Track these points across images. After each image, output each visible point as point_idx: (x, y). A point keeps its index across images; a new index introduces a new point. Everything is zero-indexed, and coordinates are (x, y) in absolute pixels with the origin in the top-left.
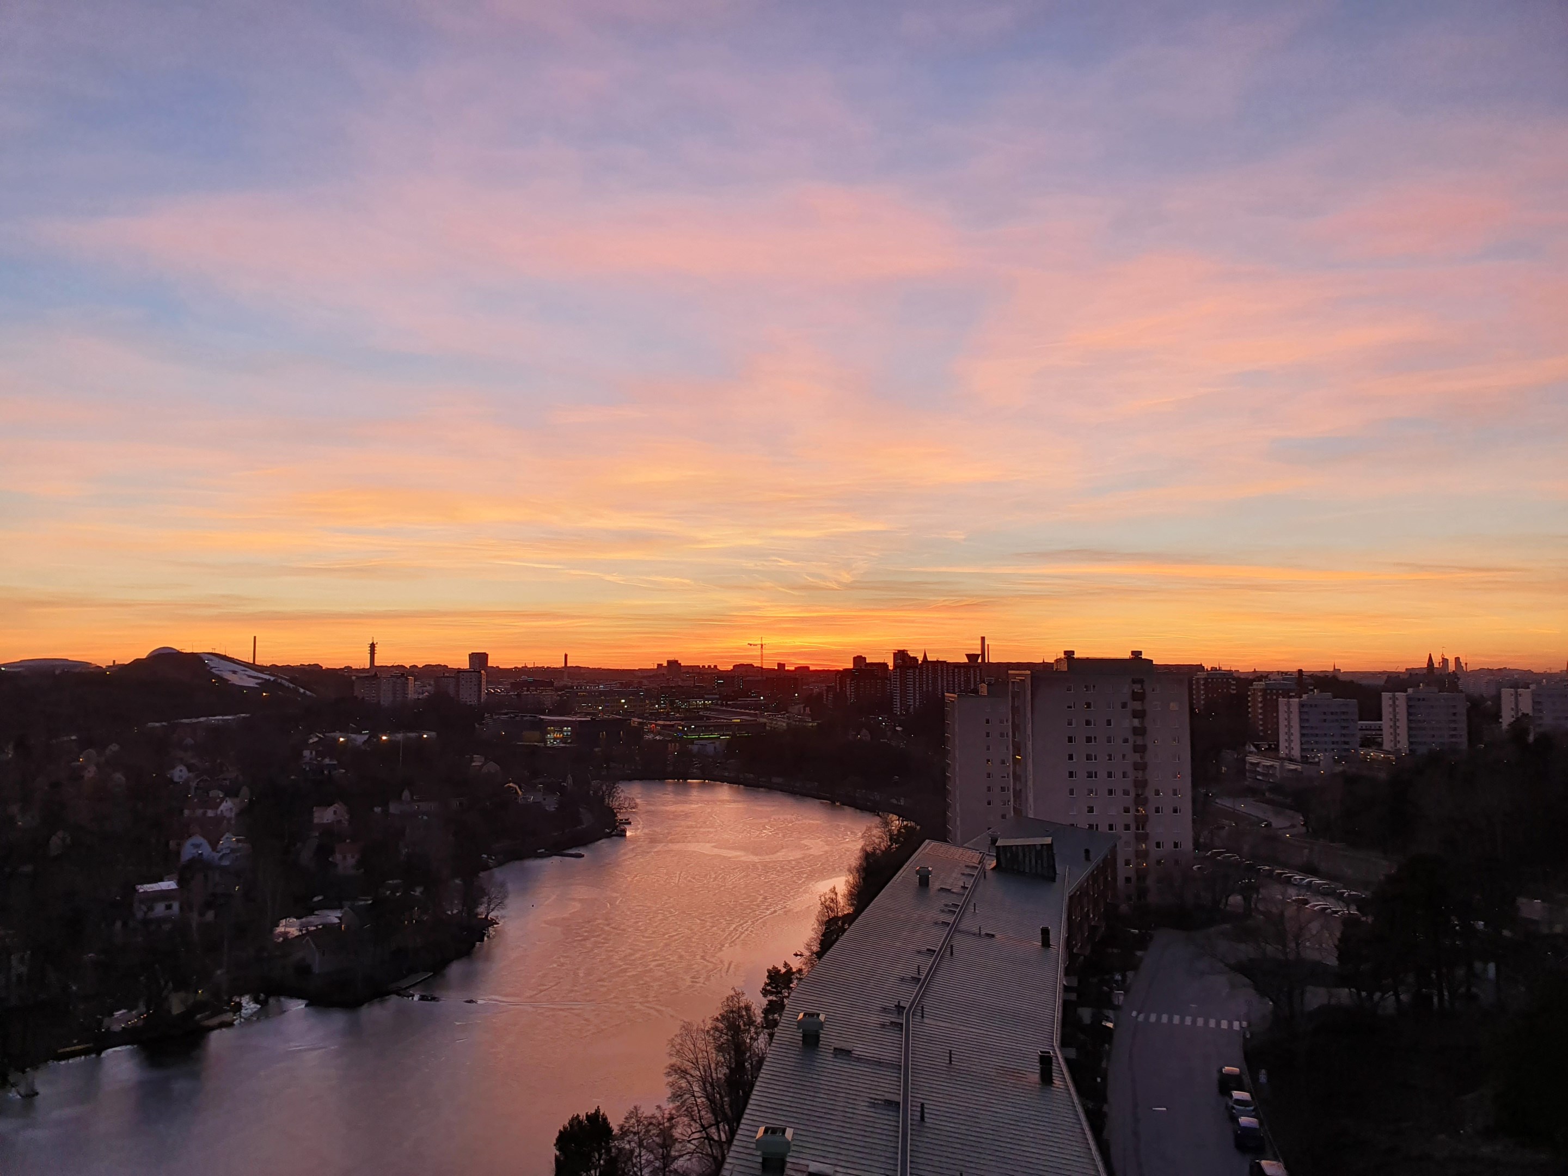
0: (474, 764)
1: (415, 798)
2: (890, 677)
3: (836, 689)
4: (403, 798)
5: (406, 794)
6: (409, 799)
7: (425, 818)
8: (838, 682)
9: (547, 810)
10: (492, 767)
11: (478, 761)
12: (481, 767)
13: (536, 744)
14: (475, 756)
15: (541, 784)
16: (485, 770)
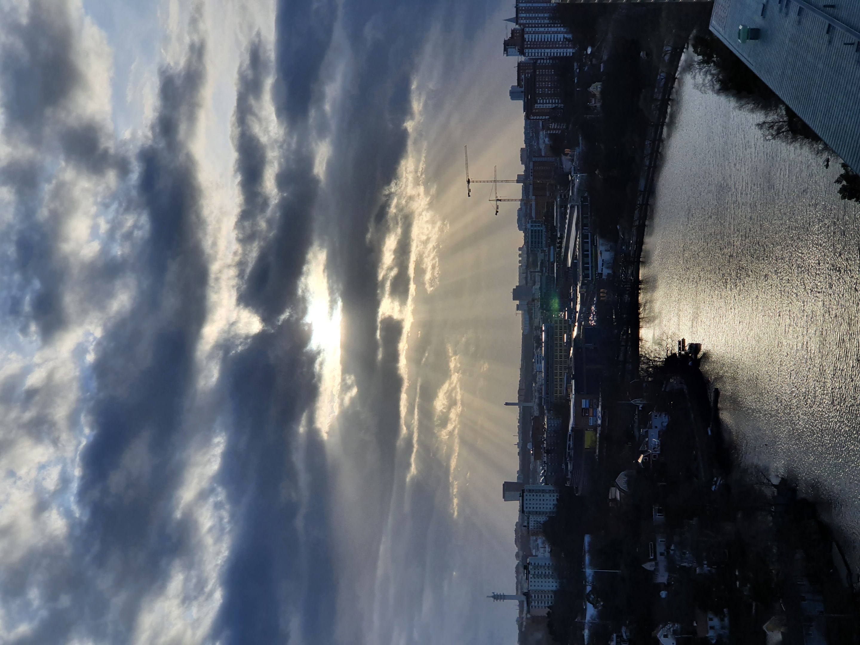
0: (618, 498)
1: (652, 557)
2: (533, 59)
3: (545, 119)
4: (652, 569)
5: (649, 566)
6: (653, 563)
7: (673, 547)
8: (538, 117)
9: (667, 425)
10: (621, 480)
11: (616, 494)
12: (620, 490)
13: (598, 435)
14: (610, 498)
15: (640, 430)
16: (624, 486)
